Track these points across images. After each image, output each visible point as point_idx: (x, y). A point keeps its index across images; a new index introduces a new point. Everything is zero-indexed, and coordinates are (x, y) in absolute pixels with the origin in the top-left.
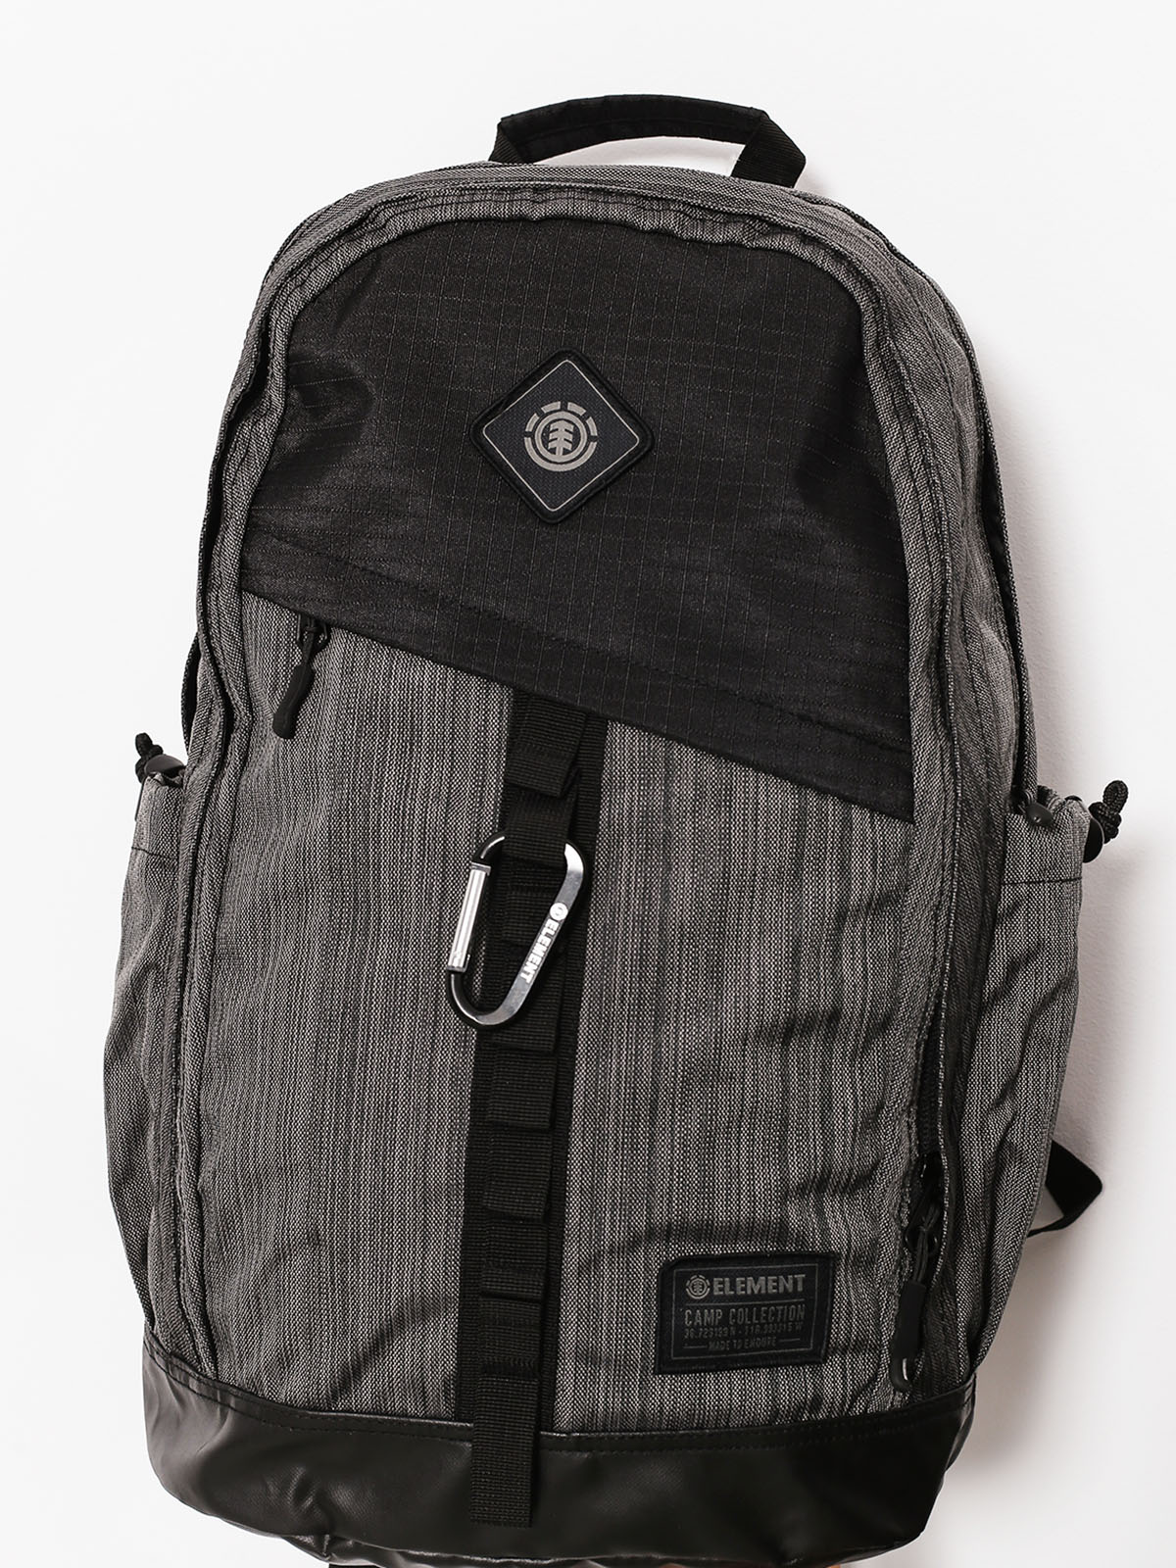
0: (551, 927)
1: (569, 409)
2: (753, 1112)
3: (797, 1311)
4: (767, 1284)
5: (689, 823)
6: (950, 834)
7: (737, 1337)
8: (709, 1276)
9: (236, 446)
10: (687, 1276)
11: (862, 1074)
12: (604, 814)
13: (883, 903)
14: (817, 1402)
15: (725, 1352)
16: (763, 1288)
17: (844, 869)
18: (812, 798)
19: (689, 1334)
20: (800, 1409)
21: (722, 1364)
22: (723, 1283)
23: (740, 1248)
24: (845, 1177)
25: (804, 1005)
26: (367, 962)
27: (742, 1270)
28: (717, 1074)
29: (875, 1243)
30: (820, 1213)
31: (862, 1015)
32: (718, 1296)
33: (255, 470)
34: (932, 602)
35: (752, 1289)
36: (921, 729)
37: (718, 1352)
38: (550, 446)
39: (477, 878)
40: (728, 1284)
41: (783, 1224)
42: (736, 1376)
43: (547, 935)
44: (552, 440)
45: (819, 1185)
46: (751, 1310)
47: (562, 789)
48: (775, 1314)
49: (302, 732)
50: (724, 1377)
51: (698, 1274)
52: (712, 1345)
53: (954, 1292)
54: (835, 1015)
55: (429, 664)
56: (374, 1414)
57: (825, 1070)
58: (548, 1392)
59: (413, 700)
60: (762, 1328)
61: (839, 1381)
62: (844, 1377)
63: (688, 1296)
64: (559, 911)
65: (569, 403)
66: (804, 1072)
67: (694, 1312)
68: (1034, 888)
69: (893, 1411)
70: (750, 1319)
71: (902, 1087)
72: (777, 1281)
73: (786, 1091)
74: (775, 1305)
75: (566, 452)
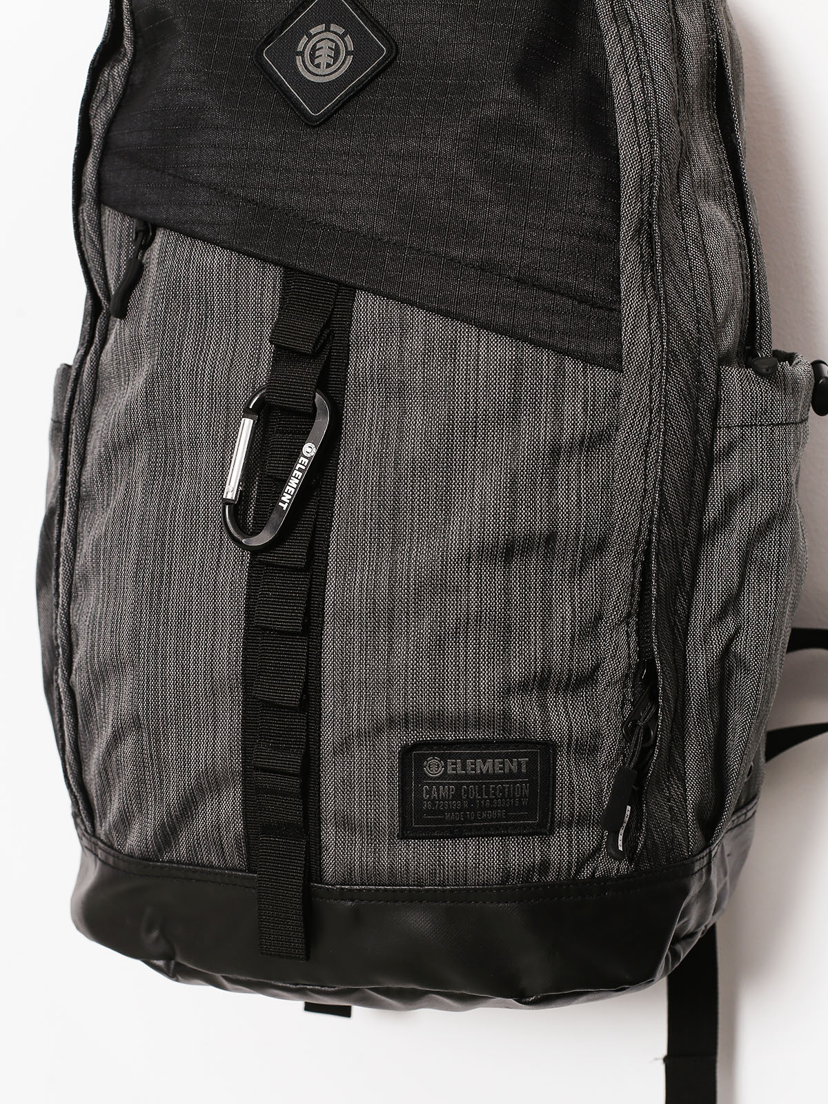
0: (303, 462)
1: (332, 29)
2: (478, 620)
3: (522, 788)
4: (494, 766)
5: (419, 373)
6: (656, 382)
7: (470, 809)
8: (443, 758)
9: (99, 88)
10: (425, 757)
11: (580, 589)
12: (351, 370)
13: (595, 441)
14: (545, 866)
15: (460, 821)
16: (491, 768)
17: (558, 413)
18: (529, 350)
19: (427, 805)
20: (530, 870)
21: (457, 833)
22: (455, 764)
23: (472, 735)
24: (565, 677)
25: (521, 527)
26: (173, 497)
27: (471, 753)
28: (444, 585)
29: (597, 734)
30: (543, 707)
31: (577, 538)
32: (451, 775)
33: (110, 106)
34: (642, 180)
35: (481, 770)
36: (628, 289)
37: (452, 822)
38: (316, 62)
39: (247, 425)
40: (459, 765)
41: (506, 716)
42: (472, 843)
43: (300, 470)
44: (318, 57)
45: (541, 683)
46: (480, 788)
47: (314, 348)
48: (502, 790)
49: (132, 313)
50: (461, 843)
51: (434, 755)
52: (447, 816)
53: (682, 779)
54: (551, 538)
55: (218, 249)
56: (190, 864)
57: (545, 585)
58: (314, 850)
59: (206, 280)
60: (491, 802)
61: (566, 850)
62: (570, 846)
63: (426, 775)
64: (309, 450)
65: (332, 25)
66: (526, 587)
67: (431, 788)
68: (747, 431)
69: (621, 878)
70: (480, 794)
71: (618, 601)
72: (503, 763)
73: (508, 602)
74: (502, 784)
75: (329, 65)
